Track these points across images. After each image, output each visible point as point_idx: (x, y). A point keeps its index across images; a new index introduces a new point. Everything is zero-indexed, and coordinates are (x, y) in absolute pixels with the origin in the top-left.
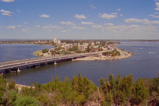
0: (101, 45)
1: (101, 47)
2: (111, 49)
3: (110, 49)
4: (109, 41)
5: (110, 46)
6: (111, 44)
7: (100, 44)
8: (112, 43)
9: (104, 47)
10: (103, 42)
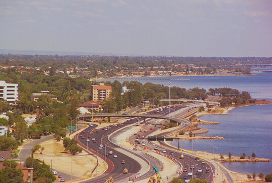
0: (30, 119)
1: (28, 143)
2: (145, 168)
3: (135, 167)
4: (122, 77)
5: (134, 129)
6: (147, 108)
7: (24, 107)
8: (153, 94)
9: (71, 148)
10: (49, 82)
